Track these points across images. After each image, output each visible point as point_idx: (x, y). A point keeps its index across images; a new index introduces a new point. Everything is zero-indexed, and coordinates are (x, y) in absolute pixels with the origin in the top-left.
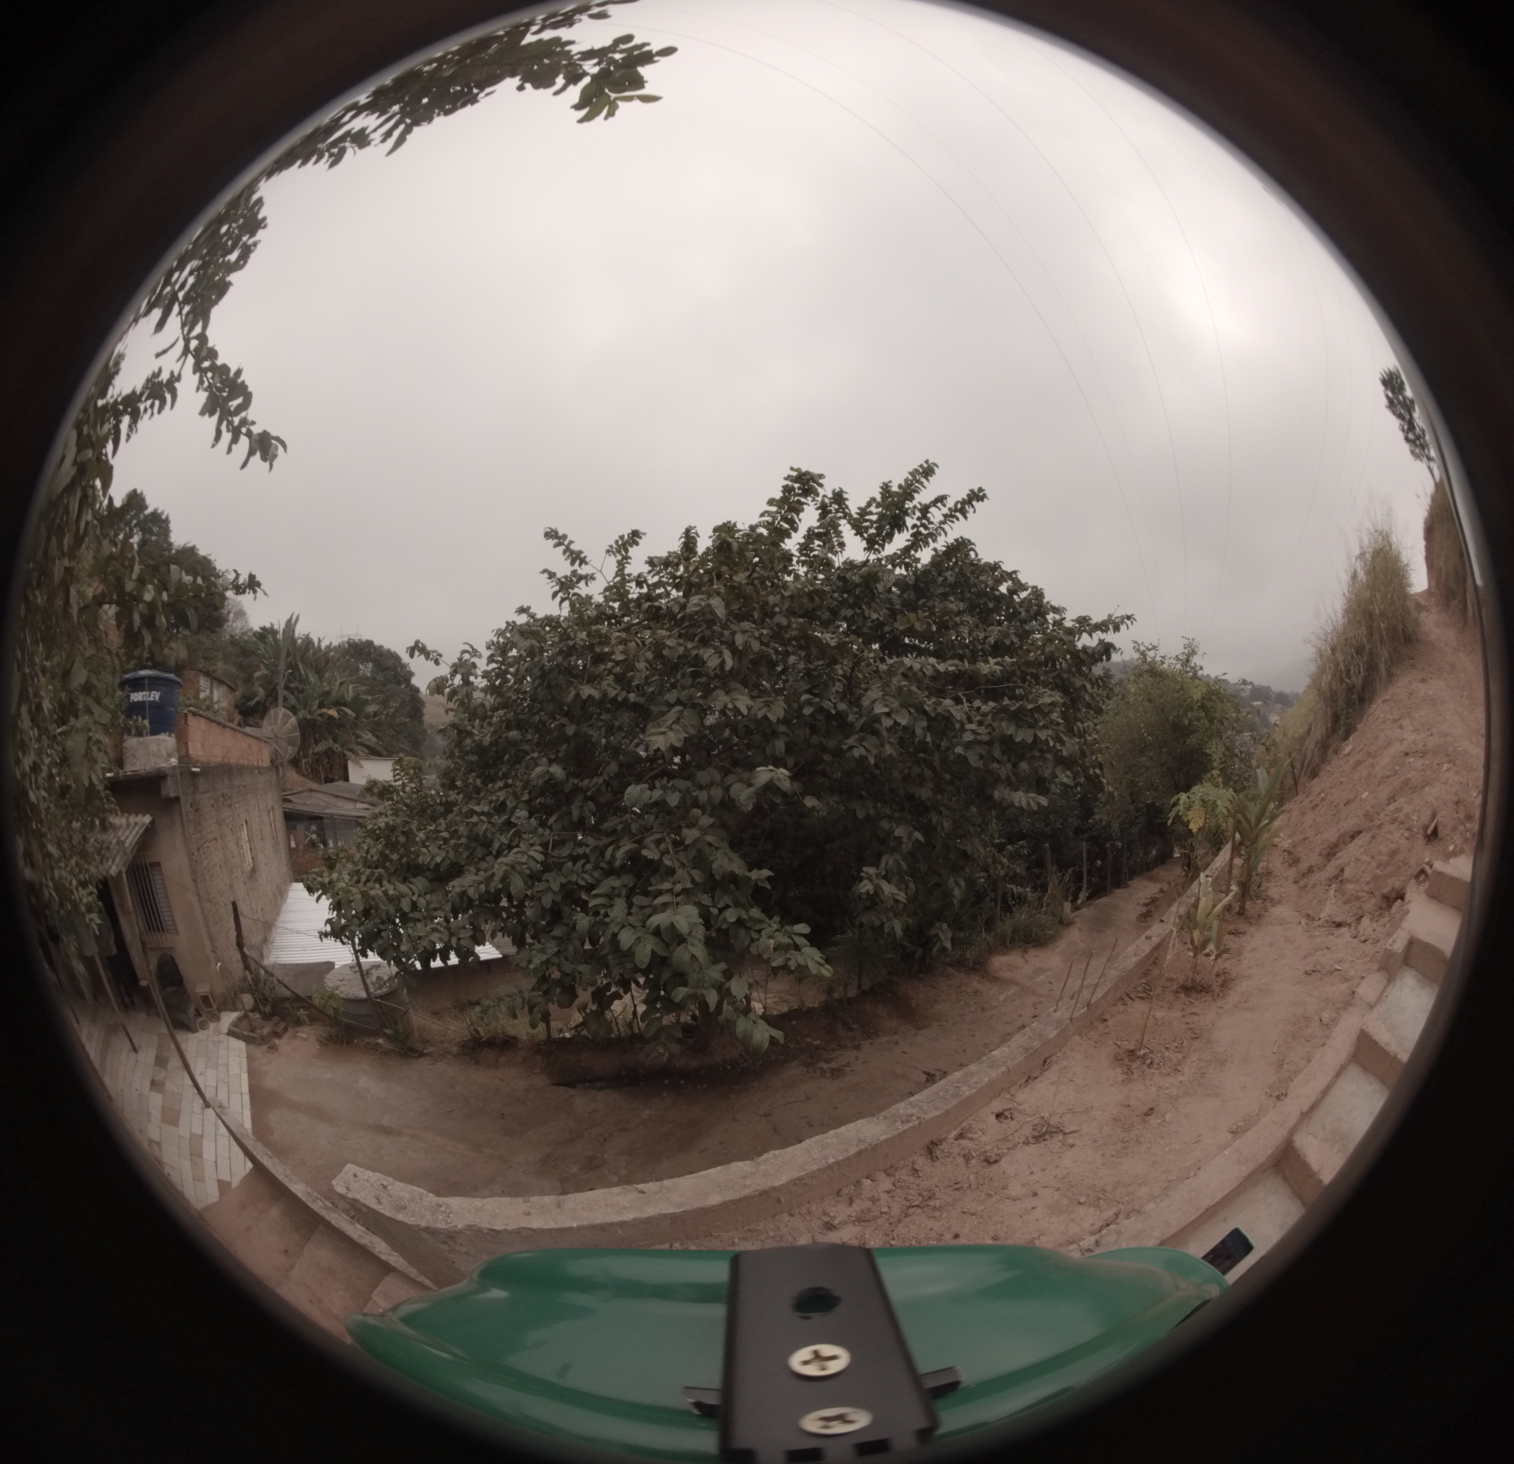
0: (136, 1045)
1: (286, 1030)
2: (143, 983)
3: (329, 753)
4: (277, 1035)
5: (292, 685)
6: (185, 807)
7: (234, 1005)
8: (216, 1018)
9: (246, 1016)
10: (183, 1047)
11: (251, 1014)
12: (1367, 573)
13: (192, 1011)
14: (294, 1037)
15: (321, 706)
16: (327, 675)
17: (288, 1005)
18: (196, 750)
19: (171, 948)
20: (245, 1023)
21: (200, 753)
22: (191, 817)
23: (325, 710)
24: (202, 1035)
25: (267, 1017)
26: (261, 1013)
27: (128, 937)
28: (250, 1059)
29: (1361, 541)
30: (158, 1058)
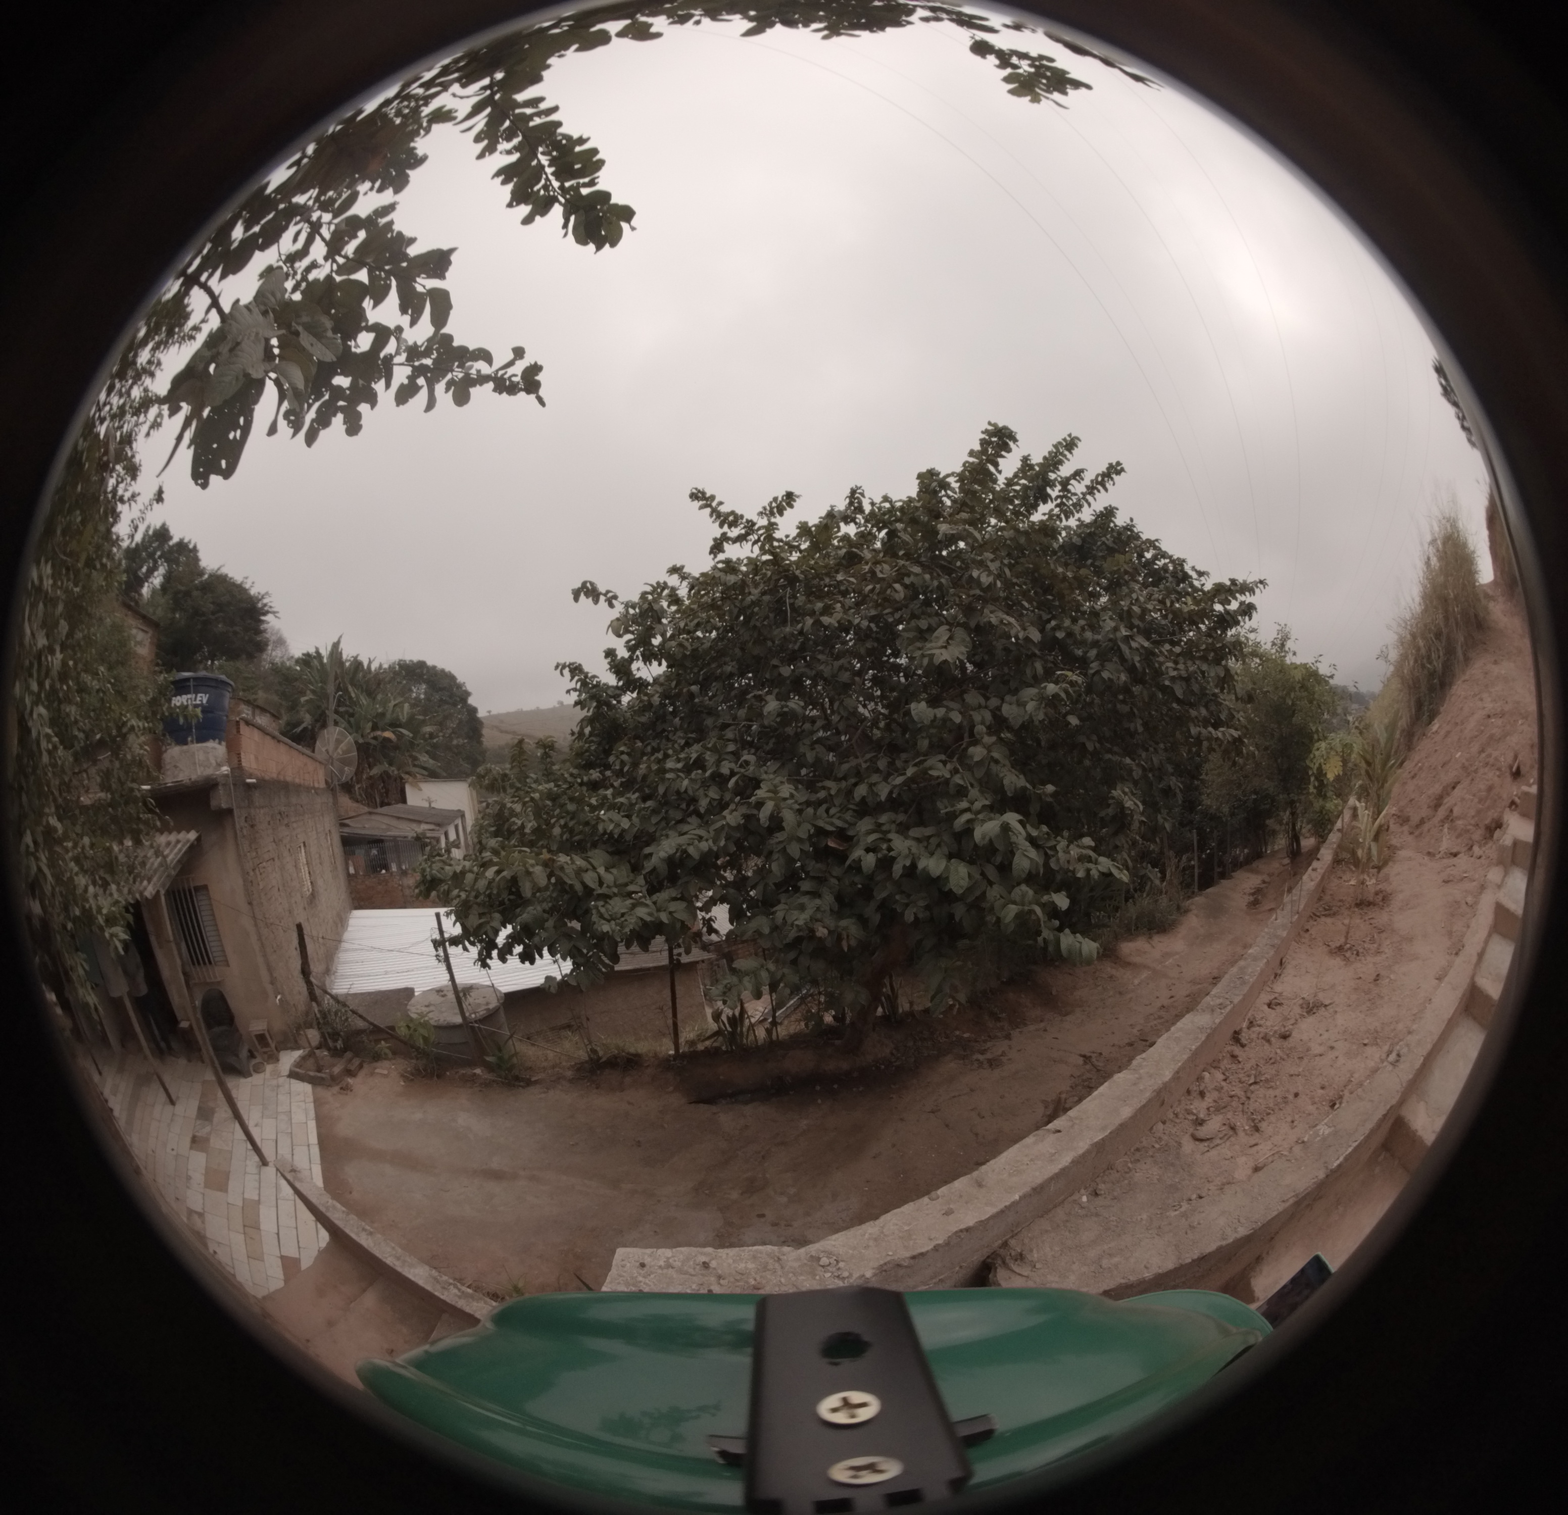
0: (174, 1097)
1: (361, 1067)
2: (184, 1024)
3: (385, 777)
4: (350, 1073)
5: (342, 709)
6: (240, 822)
7: (296, 1042)
8: (273, 1058)
9: (311, 1054)
10: (234, 1093)
11: (317, 1052)
12: (1440, 559)
13: (244, 1053)
14: (372, 1074)
15: (375, 728)
16: (379, 697)
17: (365, 1038)
18: (249, 762)
19: (219, 983)
20: (310, 1062)
21: (254, 766)
22: (245, 832)
23: (379, 733)
24: (256, 1079)
25: (336, 1053)
26: (329, 1049)
27: (166, 972)
28: (318, 1103)
29: (1432, 527)
30: (201, 1110)
